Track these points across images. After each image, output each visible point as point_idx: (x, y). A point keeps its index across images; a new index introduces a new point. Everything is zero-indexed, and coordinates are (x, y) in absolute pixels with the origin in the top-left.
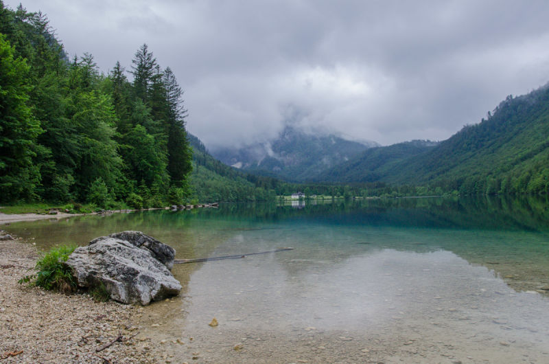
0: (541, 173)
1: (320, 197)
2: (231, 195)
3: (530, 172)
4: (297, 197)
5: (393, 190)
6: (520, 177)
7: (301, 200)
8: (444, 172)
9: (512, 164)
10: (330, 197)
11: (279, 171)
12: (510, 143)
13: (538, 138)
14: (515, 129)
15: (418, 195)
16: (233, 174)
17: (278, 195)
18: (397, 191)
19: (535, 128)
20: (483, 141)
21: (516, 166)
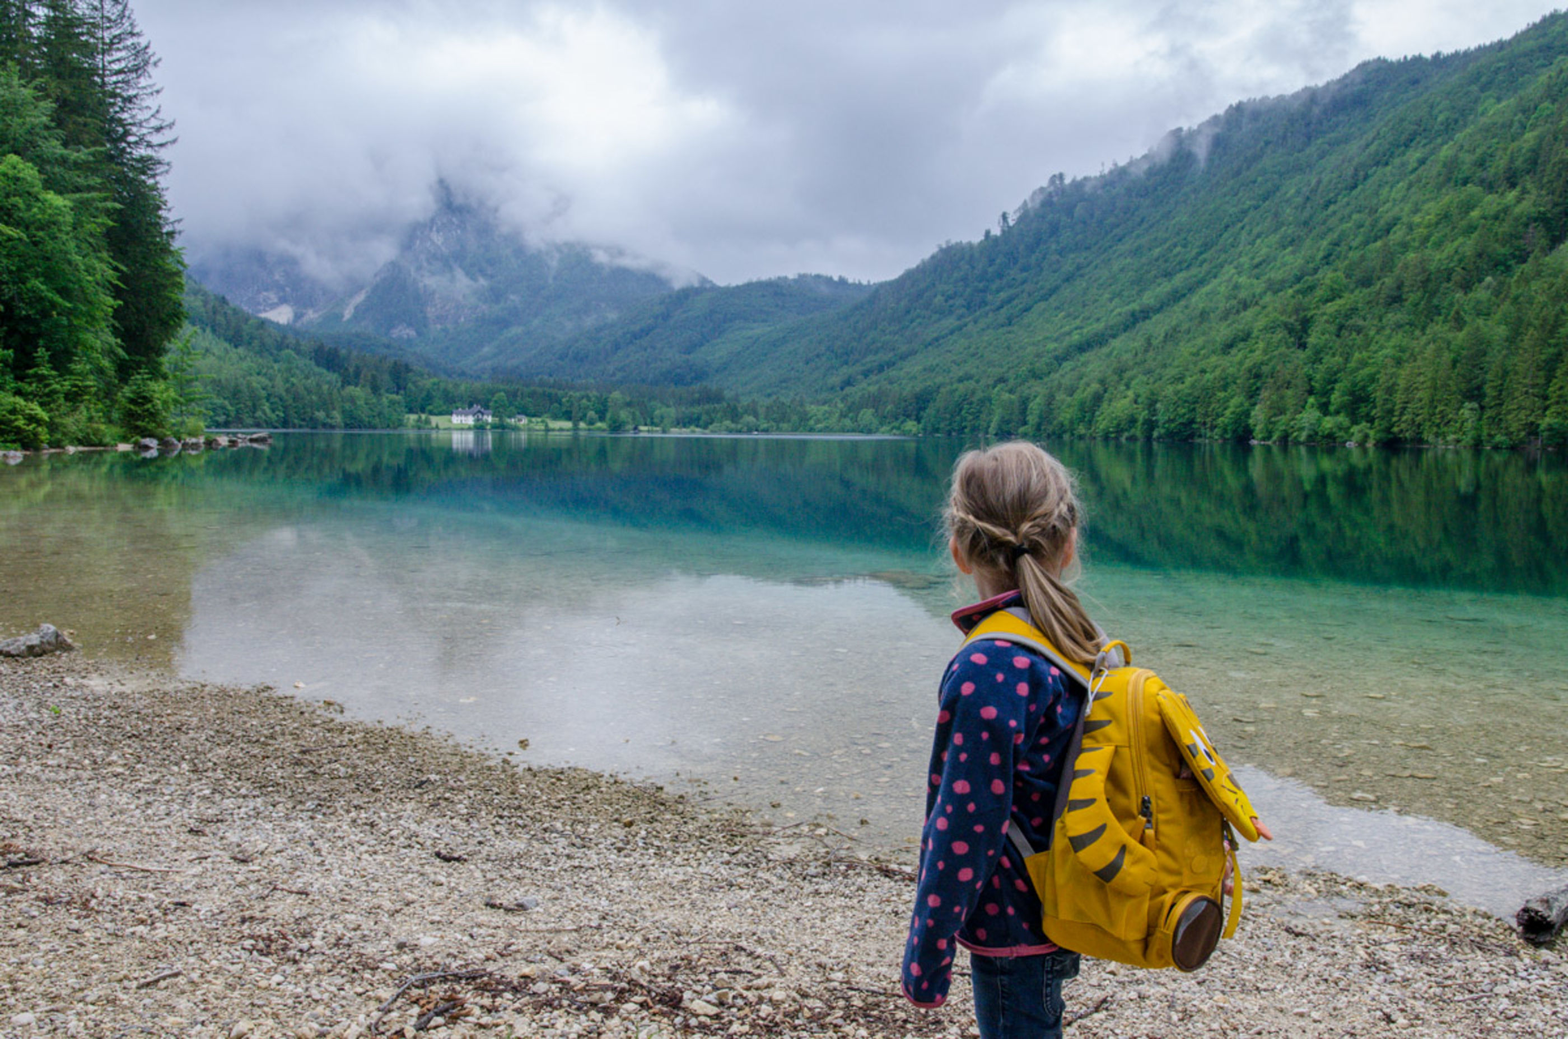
0: (1128, 387)
1: (537, 424)
2: (267, 407)
3: (1102, 382)
4: (470, 421)
5: (746, 412)
6: (1078, 396)
7: (479, 428)
8: (881, 369)
9: (1056, 358)
10: (568, 425)
11: (409, 341)
12: (1053, 301)
13: (1119, 295)
14: (1068, 267)
15: (811, 430)
16: (268, 341)
17: (411, 411)
18: (756, 415)
19: (1115, 267)
20: (984, 291)
21: (1067, 365)
